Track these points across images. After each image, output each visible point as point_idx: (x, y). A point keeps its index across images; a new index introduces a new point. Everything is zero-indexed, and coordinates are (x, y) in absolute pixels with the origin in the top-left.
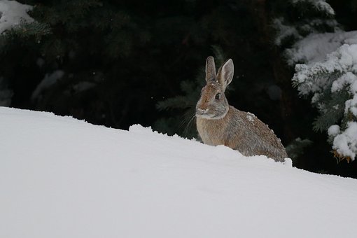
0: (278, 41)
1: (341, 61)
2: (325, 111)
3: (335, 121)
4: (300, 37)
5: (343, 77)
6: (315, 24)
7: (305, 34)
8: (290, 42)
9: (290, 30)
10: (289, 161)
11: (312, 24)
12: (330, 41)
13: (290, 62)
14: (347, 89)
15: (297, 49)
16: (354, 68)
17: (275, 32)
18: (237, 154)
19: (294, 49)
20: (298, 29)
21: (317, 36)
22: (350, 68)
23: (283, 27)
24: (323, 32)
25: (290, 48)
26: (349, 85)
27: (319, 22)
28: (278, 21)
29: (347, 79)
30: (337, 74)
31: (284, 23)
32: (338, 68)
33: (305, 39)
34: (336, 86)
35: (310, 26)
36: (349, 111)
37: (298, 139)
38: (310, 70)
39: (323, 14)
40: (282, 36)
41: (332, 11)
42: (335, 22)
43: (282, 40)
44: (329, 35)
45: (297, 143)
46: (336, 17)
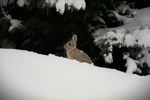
0: (90, 31)
1: (107, 36)
2: (103, 50)
3: (106, 53)
7: (97, 29)
8: (93, 31)
9: (93, 28)
10: (93, 64)
12: (104, 31)
13: (93, 37)
15: (95, 33)
16: (111, 38)
17: (89, 28)
18: (78, 62)
20: (95, 27)
21: (100, 29)
22: (109, 38)
23: (91, 27)
24: (102, 28)
25: (93, 32)
26: (109, 43)
27: (101, 25)
28: (89, 25)
29: (109, 41)
30: (106, 40)
31: (91, 26)
32: (106, 38)
34: (106, 43)
36: (109, 50)
37: (95, 58)
38: (98, 39)
39: (102, 23)
40: (91, 29)
41: (104, 22)
42: (105, 26)
45: (95, 59)
46: (106, 24)
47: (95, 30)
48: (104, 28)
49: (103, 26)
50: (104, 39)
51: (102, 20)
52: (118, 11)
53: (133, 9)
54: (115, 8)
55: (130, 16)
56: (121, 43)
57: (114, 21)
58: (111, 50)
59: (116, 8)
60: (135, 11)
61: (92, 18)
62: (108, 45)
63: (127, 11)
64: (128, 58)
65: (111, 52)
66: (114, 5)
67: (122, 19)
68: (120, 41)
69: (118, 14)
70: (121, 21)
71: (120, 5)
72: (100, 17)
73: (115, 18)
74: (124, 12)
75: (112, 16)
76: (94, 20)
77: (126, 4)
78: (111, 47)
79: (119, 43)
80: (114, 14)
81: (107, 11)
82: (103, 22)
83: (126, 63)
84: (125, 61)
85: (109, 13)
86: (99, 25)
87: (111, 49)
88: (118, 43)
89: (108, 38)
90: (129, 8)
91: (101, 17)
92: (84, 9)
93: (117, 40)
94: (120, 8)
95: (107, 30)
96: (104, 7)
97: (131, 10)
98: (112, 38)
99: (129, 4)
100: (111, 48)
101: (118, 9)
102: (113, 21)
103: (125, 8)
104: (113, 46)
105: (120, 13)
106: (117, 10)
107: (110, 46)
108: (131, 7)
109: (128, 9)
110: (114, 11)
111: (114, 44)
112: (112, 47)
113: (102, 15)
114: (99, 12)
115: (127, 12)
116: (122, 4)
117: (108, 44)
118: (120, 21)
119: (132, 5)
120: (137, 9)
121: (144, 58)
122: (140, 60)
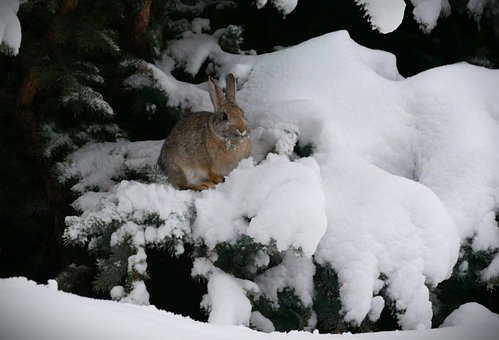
0: (48, 152)
1: (119, 209)
2: (106, 268)
3: (119, 279)
4: (75, 147)
5: (122, 228)
6: (92, 131)
7: (81, 143)
8: (62, 153)
9: (62, 139)
11: (89, 131)
12: (111, 153)
13: (62, 179)
14: (129, 241)
15: (70, 162)
16: (135, 216)
17: (44, 140)
19: (67, 163)
20: (72, 137)
21: (95, 145)
22: (130, 216)
23: (55, 135)
24: (103, 142)
25: (62, 161)
26: (131, 237)
27: (97, 127)
28: (48, 128)
29: (128, 230)
30: (115, 226)
31: (55, 130)
32: (116, 217)
33: (81, 150)
34: (116, 239)
35: (87, 133)
36: (134, 270)
37: (73, 265)
38: (82, 222)
39: (99, 117)
40: (53, 146)
41: (110, 111)
42: (117, 128)
43: (52, 151)
44: (109, 146)
45: (71, 271)
46: (115, 120)
47: (71, 150)
48: (110, 138)
49: (108, 128)
50: (108, 220)
51: (100, 102)
52: (170, 65)
53: (236, 53)
54: (157, 50)
55: (223, 84)
56: (179, 234)
57: (154, 107)
58: (142, 268)
59: (164, 48)
60: (243, 63)
61: (58, 92)
62: (127, 248)
63: (208, 61)
64: (210, 272)
65: (141, 277)
66: (154, 37)
67: (187, 100)
68: (173, 227)
69: (173, 79)
70: (184, 106)
71: (182, 38)
72: (90, 90)
73: (157, 96)
74: (194, 68)
75: (145, 84)
76: (66, 99)
77: (204, 31)
78: (142, 255)
79: (173, 236)
80: (152, 77)
81: (124, 64)
82: (102, 111)
83: (207, 293)
84: (201, 286)
85: (132, 70)
86: (88, 124)
87: (141, 262)
88: (166, 238)
89: (124, 215)
90: (218, 49)
91: (96, 87)
93: (163, 222)
94: (179, 48)
95: (124, 150)
96: (106, 42)
97: (228, 57)
98: (139, 216)
99: (219, 32)
100: (138, 262)
101: (170, 56)
102: (148, 109)
103: (200, 49)
104: (149, 249)
105: (180, 74)
106: (165, 56)
107: (135, 252)
108: (228, 48)
109: (211, 57)
110: (150, 66)
111: (150, 244)
112: (145, 256)
113: (98, 79)
114: (89, 65)
115: (210, 65)
116: (187, 34)
117: (126, 241)
118: (179, 107)
119: (231, 36)
120: (253, 52)
121: (282, 269)
122: (267, 279)
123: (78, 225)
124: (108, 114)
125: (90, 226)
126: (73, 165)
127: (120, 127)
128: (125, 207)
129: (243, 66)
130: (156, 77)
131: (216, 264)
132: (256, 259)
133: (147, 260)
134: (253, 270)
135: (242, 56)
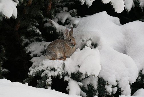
47: (29, 44)
48: (40, 41)
49: (39, 38)
50: (41, 70)
51: (38, 31)
52: (57, 20)
53: (75, 17)
54: (53, 16)
55: (72, 26)
57: (52, 32)
58: (50, 83)
59: (55, 15)
60: (77, 20)
61: (26, 27)
62: (46, 77)
63: (67, 19)
64: (69, 80)
65: (50, 85)
66: (52, 12)
67: (62, 30)
69: (58, 24)
70: (61, 32)
71: (60, 13)
72: (35, 27)
73: (53, 29)
74: (63, 21)
75: (50, 25)
76: (28, 30)
77: (66, 11)
78: (50, 79)
80: (52, 24)
81: (44, 20)
82: (39, 33)
83: (68, 85)
84: (66, 84)
85: (46, 22)
86: (34, 37)
87: (50, 81)
89: (45, 68)
90: (70, 16)
91: (37, 26)
92: (16, 17)
93: (56, 70)
94: (59, 15)
95: (44, 44)
96: (40, 14)
97: (73, 18)
98: (49, 68)
99: (70, 11)
100: (49, 81)
101: (57, 18)
102: (51, 32)
103: (65, 16)
104: (52, 77)
105: (60, 23)
106: (55, 18)
107: (48, 78)
108: (73, 16)
109: (68, 18)
110: (52, 21)
113: (37, 24)
114: (34, 20)
115: (68, 20)
116: (61, 11)
117: (46, 75)
118: (59, 32)
119: (74, 12)
120: (80, 17)
121: (89, 79)
122: (85, 81)
123: (32, 71)
124: (40, 34)
125: (36, 71)
126: (30, 48)
127: (43, 38)
128: (45, 66)
129: (77, 21)
130: (53, 24)
131: (70, 78)
132: (82, 76)
133: (52, 81)
134: (81, 79)
135: (76, 18)
